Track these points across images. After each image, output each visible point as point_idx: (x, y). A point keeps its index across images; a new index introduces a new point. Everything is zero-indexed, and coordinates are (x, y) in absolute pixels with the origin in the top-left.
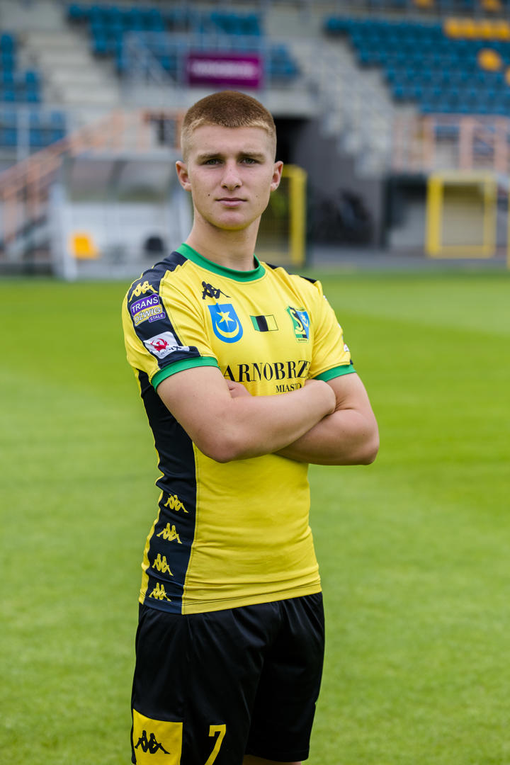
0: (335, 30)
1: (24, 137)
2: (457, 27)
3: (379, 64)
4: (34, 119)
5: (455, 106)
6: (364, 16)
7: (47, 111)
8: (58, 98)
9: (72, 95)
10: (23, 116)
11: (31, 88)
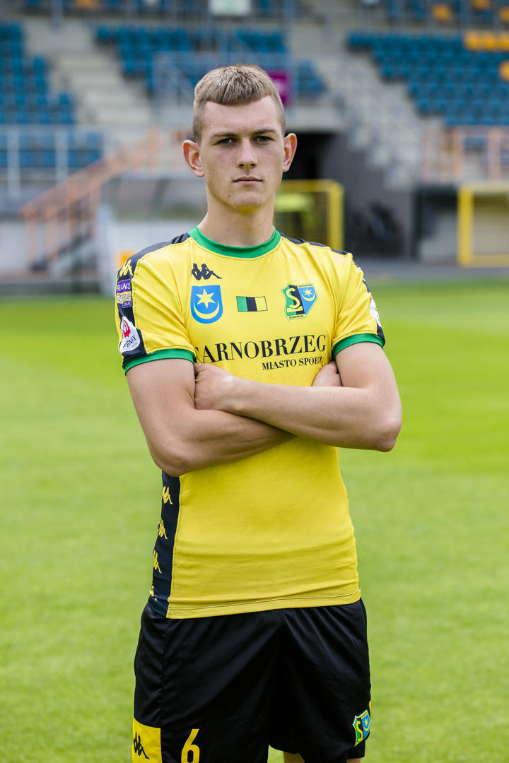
0: (358, 46)
1: (62, 158)
2: (476, 39)
3: (403, 78)
4: (71, 140)
5: (480, 117)
6: (386, 31)
7: (82, 131)
8: (91, 118)
9: (105, 116)
10: (61, 138)
11: (65, 110)
